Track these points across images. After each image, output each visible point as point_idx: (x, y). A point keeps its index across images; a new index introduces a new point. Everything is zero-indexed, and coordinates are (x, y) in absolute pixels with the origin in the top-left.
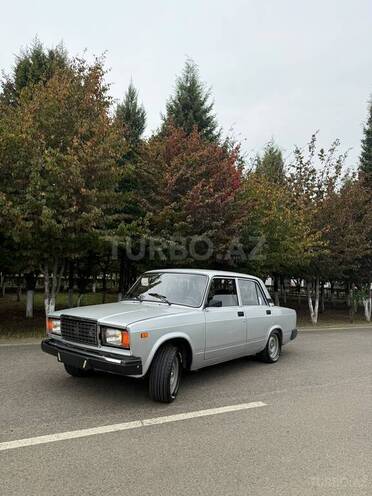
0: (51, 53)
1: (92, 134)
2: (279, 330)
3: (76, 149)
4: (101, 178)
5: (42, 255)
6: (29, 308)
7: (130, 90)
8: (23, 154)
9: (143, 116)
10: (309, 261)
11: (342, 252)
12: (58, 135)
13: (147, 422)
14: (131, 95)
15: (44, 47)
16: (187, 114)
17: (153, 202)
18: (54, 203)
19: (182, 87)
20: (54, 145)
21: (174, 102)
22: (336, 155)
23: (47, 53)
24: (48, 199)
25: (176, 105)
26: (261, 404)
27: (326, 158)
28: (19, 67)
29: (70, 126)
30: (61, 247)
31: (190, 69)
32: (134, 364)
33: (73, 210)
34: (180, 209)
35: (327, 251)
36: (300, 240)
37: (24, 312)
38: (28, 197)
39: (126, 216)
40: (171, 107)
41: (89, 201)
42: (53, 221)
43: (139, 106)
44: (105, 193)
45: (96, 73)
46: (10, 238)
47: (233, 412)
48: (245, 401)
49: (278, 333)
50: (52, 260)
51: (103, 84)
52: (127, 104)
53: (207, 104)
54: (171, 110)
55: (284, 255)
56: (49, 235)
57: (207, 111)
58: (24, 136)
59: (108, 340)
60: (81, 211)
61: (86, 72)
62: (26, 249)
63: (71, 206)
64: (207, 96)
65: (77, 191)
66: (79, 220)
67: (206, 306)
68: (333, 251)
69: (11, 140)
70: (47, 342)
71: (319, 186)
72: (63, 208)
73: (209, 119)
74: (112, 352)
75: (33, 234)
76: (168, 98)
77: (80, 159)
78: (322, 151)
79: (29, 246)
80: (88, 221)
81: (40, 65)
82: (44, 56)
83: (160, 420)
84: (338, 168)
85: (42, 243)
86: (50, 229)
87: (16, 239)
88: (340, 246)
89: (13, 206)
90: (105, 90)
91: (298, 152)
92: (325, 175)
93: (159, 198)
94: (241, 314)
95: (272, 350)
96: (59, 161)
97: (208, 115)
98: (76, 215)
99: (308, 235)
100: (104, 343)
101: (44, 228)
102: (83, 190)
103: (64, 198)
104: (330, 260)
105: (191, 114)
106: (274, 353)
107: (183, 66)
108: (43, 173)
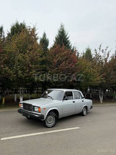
0: (21, 24)
1: (33, 49)
2: (86, 106)
3: (28, 53)
4: (35, 61)
5: (19, 84)
6: (15, 99)
7: (44, 33)
8: (13, 55)
9: (48, 41)
10: (99, 84)
11: (109, 81)
12: (23, 49)
13: (45, 132)
14: (45, 35)
15: (19, 22)
16: (61, 40)
17: (51, 68)
18: (22, 69)
19: (60, 32)
20: (22, 52)
21: (57, 36)
22: (107, 51)
23: (20, 24)
24: (20, 68)
25: (58, 37)
26: (78, 128)
27: (104, 52)
28: (12, 28)
29: (26, 46)
30: (24, 81)
31: (62, 26)
32: (42, 117)
33: (27, 71)
34: (58, 70)
35: (104, 81)
36: (96, 78)
37: (14, 100)
38: (14, 68)
39: (43, 72)
40: (57, 38)
41: (32, 68)
42: (22, 75)
43: (47, 38)
44: (37, 66)
45: (34, 30)
46: (10, 79)
47: (70, 130)
48: (74, 127)
49: (86, 107)
50: (22, 85)
51: (36, 33)
52: (43, 38)
53: (67, 37)
54: (56, 39)
55: (91, 83)
56: (21, 78)
57: (67, 39)
58: (13, 50)
59: (35, 110)
60: (29, 71)
61: (31, 30)
62: (14, 82)
63: (27, 70)
64: (67, 34)
65: (29, 66)
66: (29, 74)
67: (63, 100)
68: (106, 81)
69: (10, 51)
70: (19, 110)
71: (102, 61)
72: (25, 70)
73: (68, 41)
74: (36, 113)
75: (16, 78)
76: (56, 35)
77: (29, 56)
78: (103, 50)
79: (15, 82)
80: (32, 74)
81: (18, 28)
82: (19, 25)
83: (49, 132)
84: (108, 55)
85: (19, 80)
86: (21, 76)
87: (11, 80)
88: (109, 79)
89: (10, 71)
90: (36, 35)
91: (95, 50)
92: (104, 57)
93: (52, 66)
94: (74, 102)
95: (84, 112)
96: (23, 57)
97: (68, 40)
98: (28, 72)
99: (98, 76)
100: (34, 111)
101: (19, 76)
102: (30, 65)
103: (25, 68)
104: (106, 84)
105: (62, 40)
106: (85, 113)
107: (60, 25)
108: (19, 61)
